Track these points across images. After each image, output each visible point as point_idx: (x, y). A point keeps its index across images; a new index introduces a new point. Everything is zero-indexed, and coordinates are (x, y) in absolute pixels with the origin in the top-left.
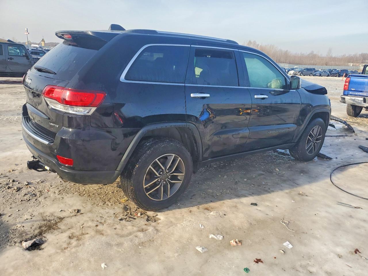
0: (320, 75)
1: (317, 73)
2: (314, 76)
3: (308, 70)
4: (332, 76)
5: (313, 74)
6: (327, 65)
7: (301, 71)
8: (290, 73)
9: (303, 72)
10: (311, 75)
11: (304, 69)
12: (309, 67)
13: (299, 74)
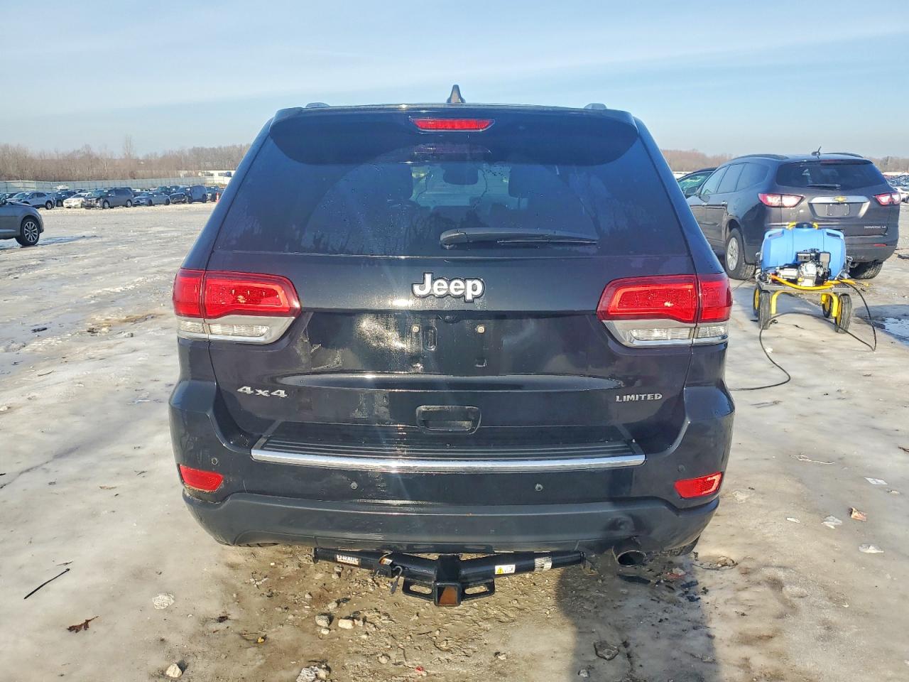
0: (150, 204)
1: (141, 199)
2: (135, 206)
3: (117, 191)
4: (175, 203)
5: (133, 203)
6: (134, 179)
7: (101, 197)
8: (68, 205)
9: (108, 199)
10: (129, 204)
11: (109, 192)
12: (119, 184)
13: (98, 204)
